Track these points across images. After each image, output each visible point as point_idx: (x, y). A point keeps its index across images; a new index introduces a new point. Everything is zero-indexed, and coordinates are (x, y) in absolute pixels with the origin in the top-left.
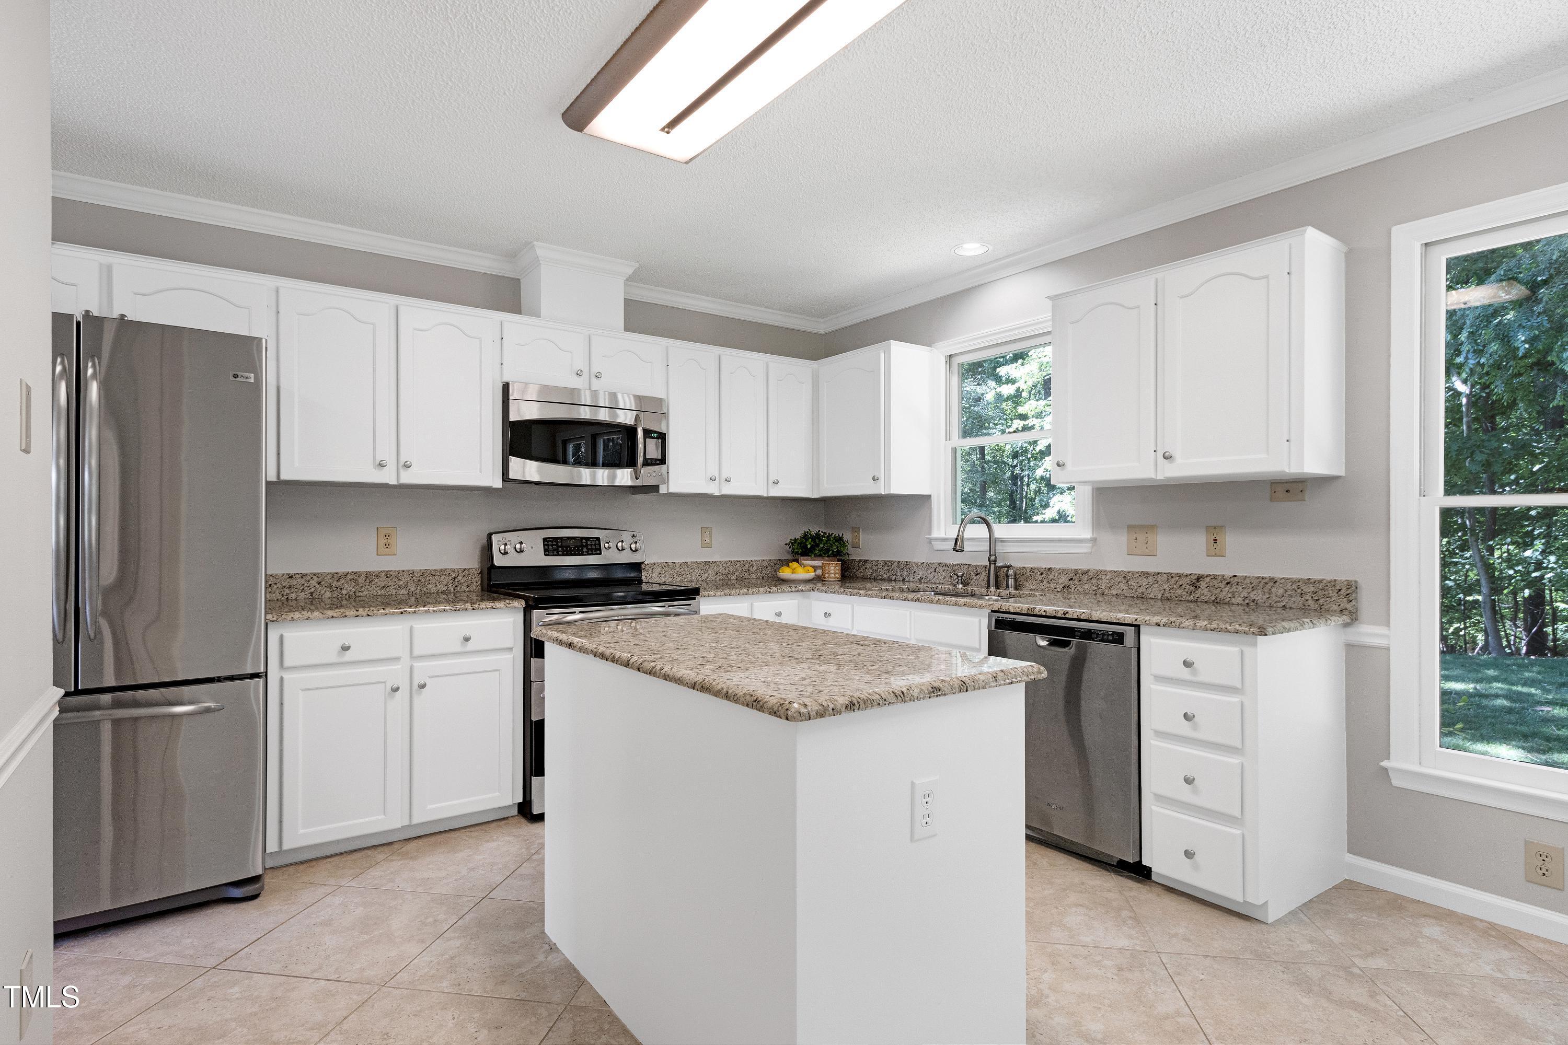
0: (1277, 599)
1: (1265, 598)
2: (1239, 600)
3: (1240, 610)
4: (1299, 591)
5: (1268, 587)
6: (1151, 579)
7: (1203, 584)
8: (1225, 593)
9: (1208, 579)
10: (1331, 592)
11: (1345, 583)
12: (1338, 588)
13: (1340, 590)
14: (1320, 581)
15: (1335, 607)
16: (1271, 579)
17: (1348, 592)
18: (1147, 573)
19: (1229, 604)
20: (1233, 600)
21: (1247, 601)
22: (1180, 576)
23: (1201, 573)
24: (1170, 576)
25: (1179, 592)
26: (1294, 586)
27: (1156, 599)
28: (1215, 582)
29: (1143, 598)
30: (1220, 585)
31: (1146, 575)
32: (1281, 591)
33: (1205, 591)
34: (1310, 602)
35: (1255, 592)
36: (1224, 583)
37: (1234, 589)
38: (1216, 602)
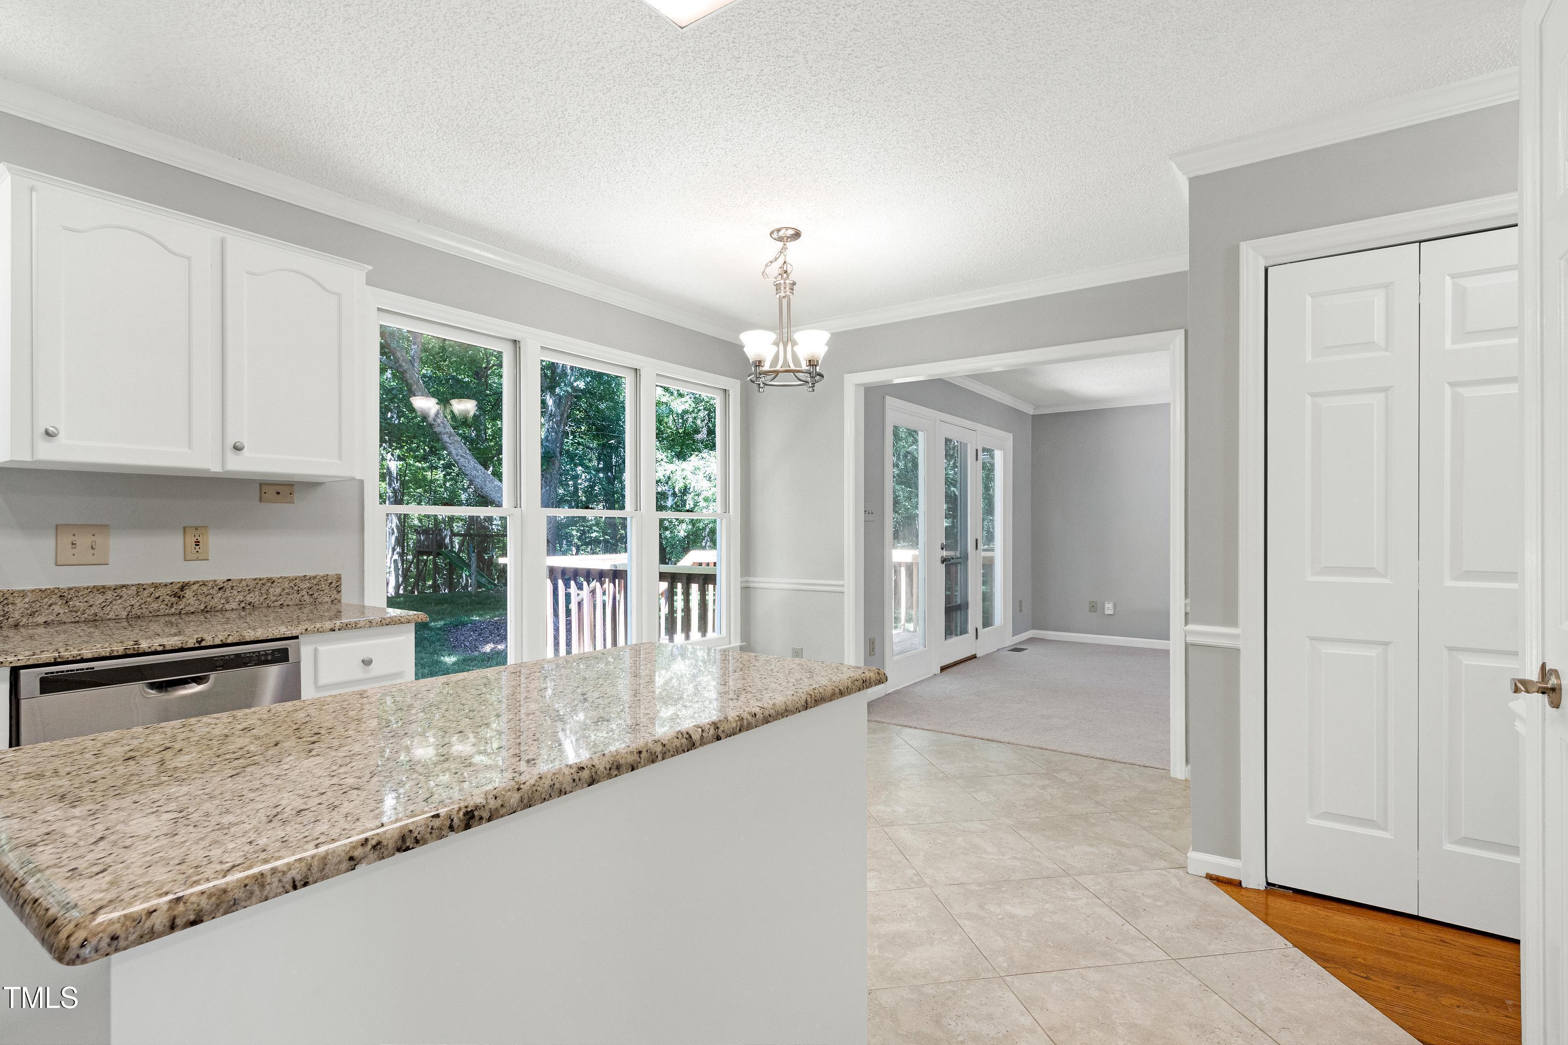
0: (274, 599)
1: (262, 599)
2: (234, 605)
3: (233, 615)
4: (296, 588)
5: (266, 587)
6: (109, 595)
7: (188, 593)
8: (217, 601)
9: (195, 587)
10: (324, 586)
11: (336, 576)
12: (330, 581)
13: (331, 583)
14: (315, 577)
15: (327, 599)
16: (269, 579)
17: (337, 585)
18: (104, 587)
19: (221, 610)
20: (227, 607)
21: (243, 605)
22: (156, 586)
23: (186, 580)
24: (140, 588)
25: (155, 606)
26: (292, 584)
27: (117, 620)
28: (205, 589)
29: (94, 621)
30: (211, 591)
31: (102, 590)
32: (278, 590)
33: (192, 601)
34: (306, 597)
35: (252, 595)
36: (216, 588)
37: (228, 594)
38: (205, 611)
